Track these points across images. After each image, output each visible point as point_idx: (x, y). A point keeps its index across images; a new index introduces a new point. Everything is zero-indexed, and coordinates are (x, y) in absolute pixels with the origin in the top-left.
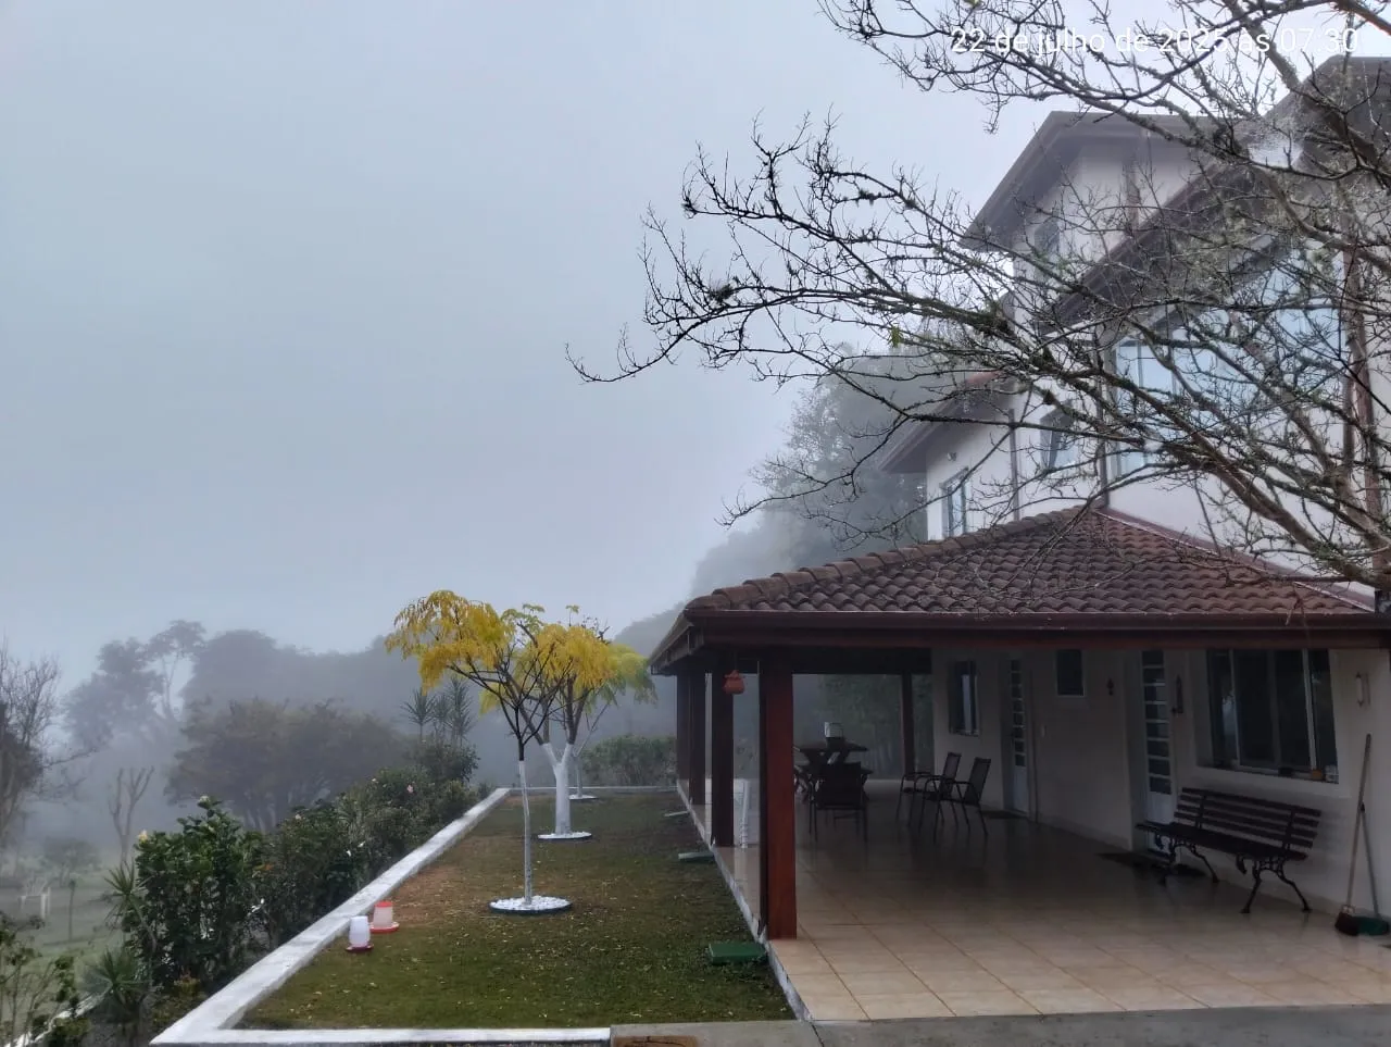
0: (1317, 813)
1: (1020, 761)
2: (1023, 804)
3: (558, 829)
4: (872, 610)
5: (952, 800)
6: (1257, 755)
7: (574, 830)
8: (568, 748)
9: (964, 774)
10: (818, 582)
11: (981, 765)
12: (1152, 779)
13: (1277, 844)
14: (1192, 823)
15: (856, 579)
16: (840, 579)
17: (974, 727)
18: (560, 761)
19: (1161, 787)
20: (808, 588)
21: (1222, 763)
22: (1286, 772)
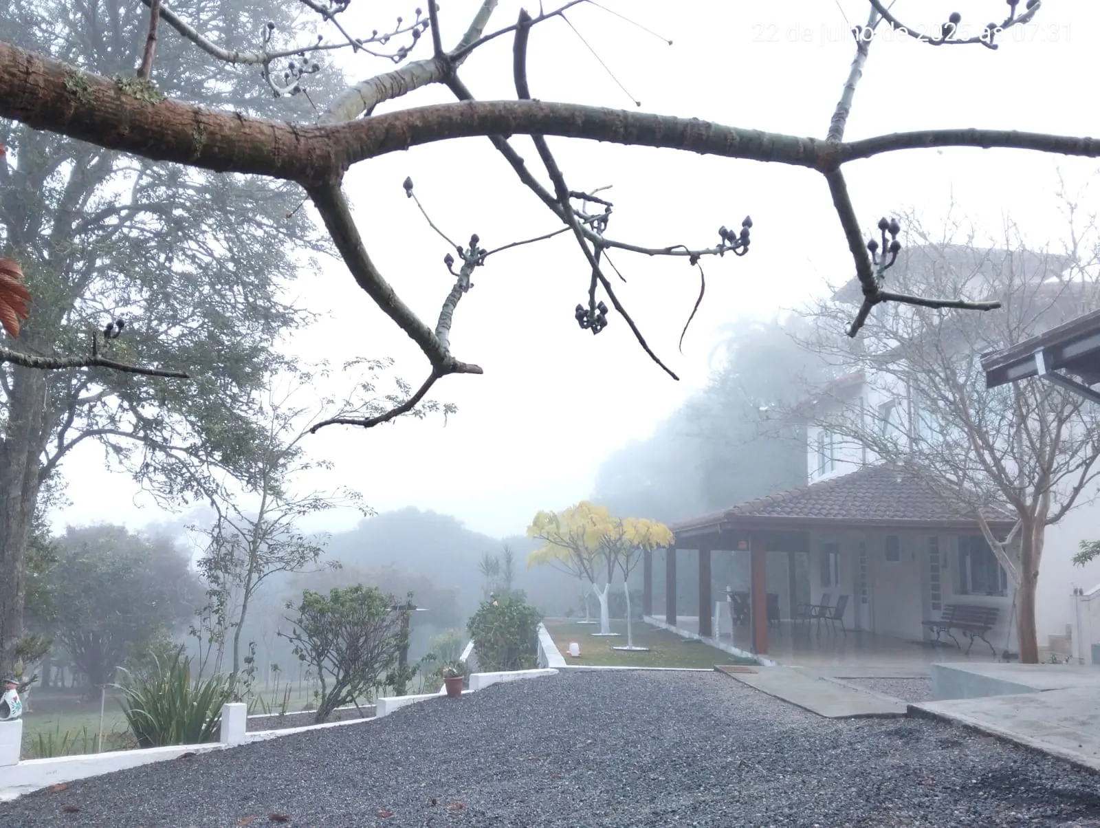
0: (997, 609)
1: (864, 601)
2: (865, 625)
3: (603, 630)
4: (802, 516)
5: (826, 618)
6: (977, 588)
7: (611, 632)
8: (607, 586)
9: (833, 602)
10: (775, 502)
11: (843, 599)
12: (934, 604)
13: (983, 625)
14: (948, 621)
15: (791, 501)
16: (784, 501)
17: (837, 582)
18: (603, 592)
19: (936, 607)
20: (770, 505)
21: (964, 592)
22: (990, 594)
